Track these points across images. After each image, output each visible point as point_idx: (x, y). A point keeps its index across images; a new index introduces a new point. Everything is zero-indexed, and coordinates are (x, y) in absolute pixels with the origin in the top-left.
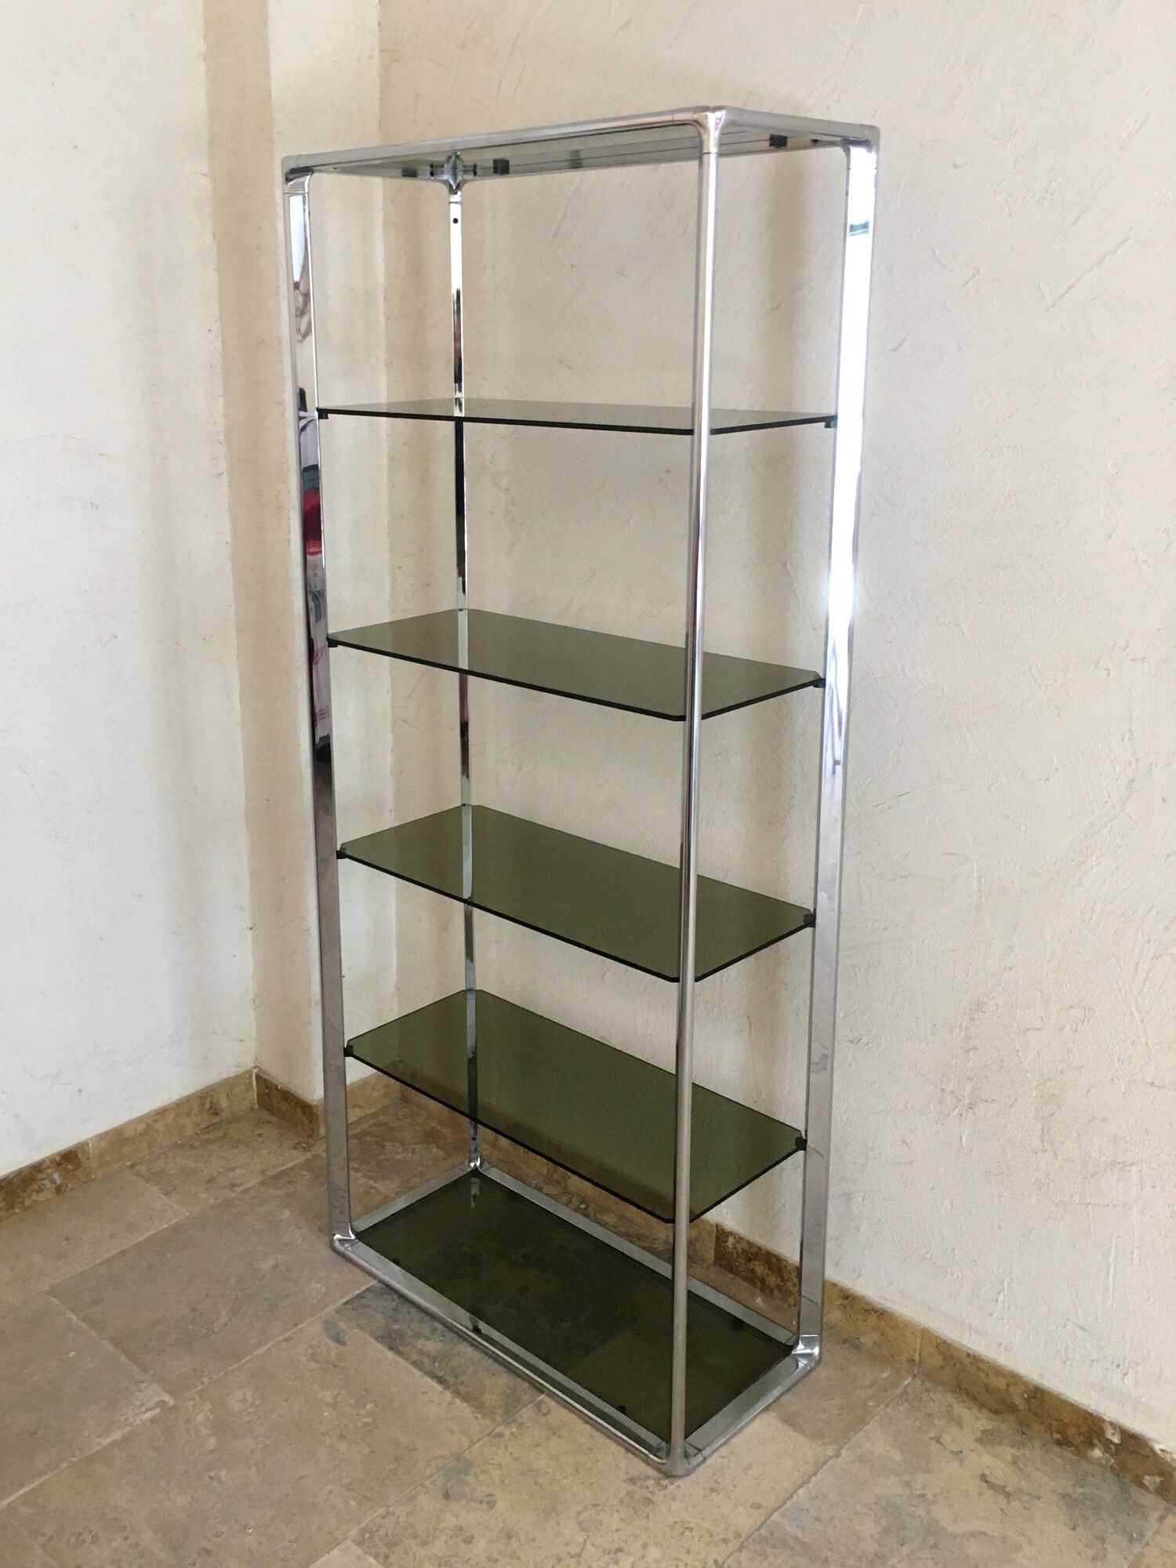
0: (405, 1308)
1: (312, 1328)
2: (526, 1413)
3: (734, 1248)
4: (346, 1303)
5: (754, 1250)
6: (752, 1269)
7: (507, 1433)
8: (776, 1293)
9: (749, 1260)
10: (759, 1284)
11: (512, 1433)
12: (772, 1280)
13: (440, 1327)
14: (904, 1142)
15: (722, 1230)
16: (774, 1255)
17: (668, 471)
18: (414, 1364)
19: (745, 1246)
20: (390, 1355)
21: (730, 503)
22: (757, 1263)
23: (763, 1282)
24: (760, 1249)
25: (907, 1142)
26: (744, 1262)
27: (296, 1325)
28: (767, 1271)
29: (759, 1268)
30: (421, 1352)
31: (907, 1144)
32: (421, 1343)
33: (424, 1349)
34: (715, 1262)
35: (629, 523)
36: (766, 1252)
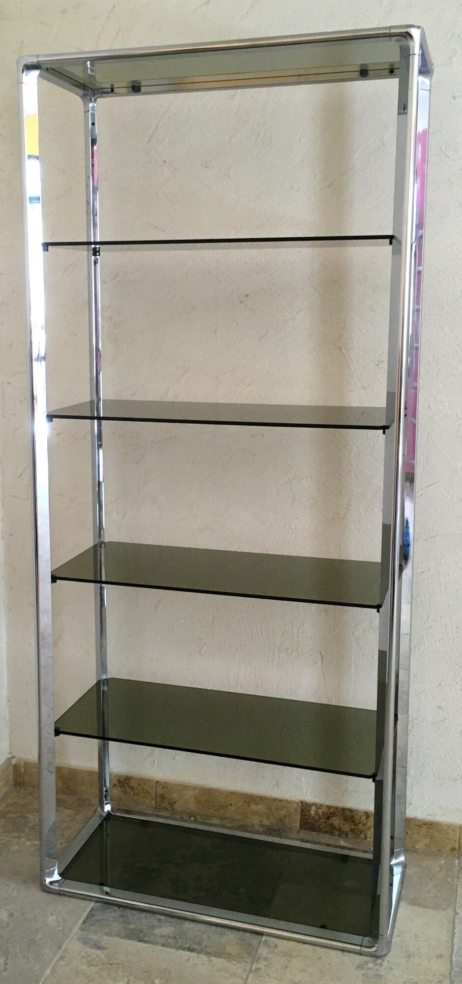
0: (129, 913)
1: (74, 946)
2: (263, 951)
3: (317, 813)
4: (84, 922)
5: (332, 810)
6: (331, 824)
7: (261, 966)
8: (350, 835)
9: (328, 818)
10: (337, 833)
11: (265, 966)
12: (346, 827)
13: (162, 917)
14: (440, 707)
15: (306, 803)
16: (348, 809)
17: (247, 296)
18: (163, 945)
19: (325, 810)
20: (141, 944)
21: (297, 313)
22: (334, 819)
23: (340, 830)
24: (336, 808)
25: (442, 707)
26: (324, 821)
27: (60, 947)
28: (342, 822)
29: (336, 821)
30: (162, 936)
31: (441, 708)
32: (157, 931)
33: (163, 934)
34: (301, 827)
35: (216, 333)
36: (341, 809)
